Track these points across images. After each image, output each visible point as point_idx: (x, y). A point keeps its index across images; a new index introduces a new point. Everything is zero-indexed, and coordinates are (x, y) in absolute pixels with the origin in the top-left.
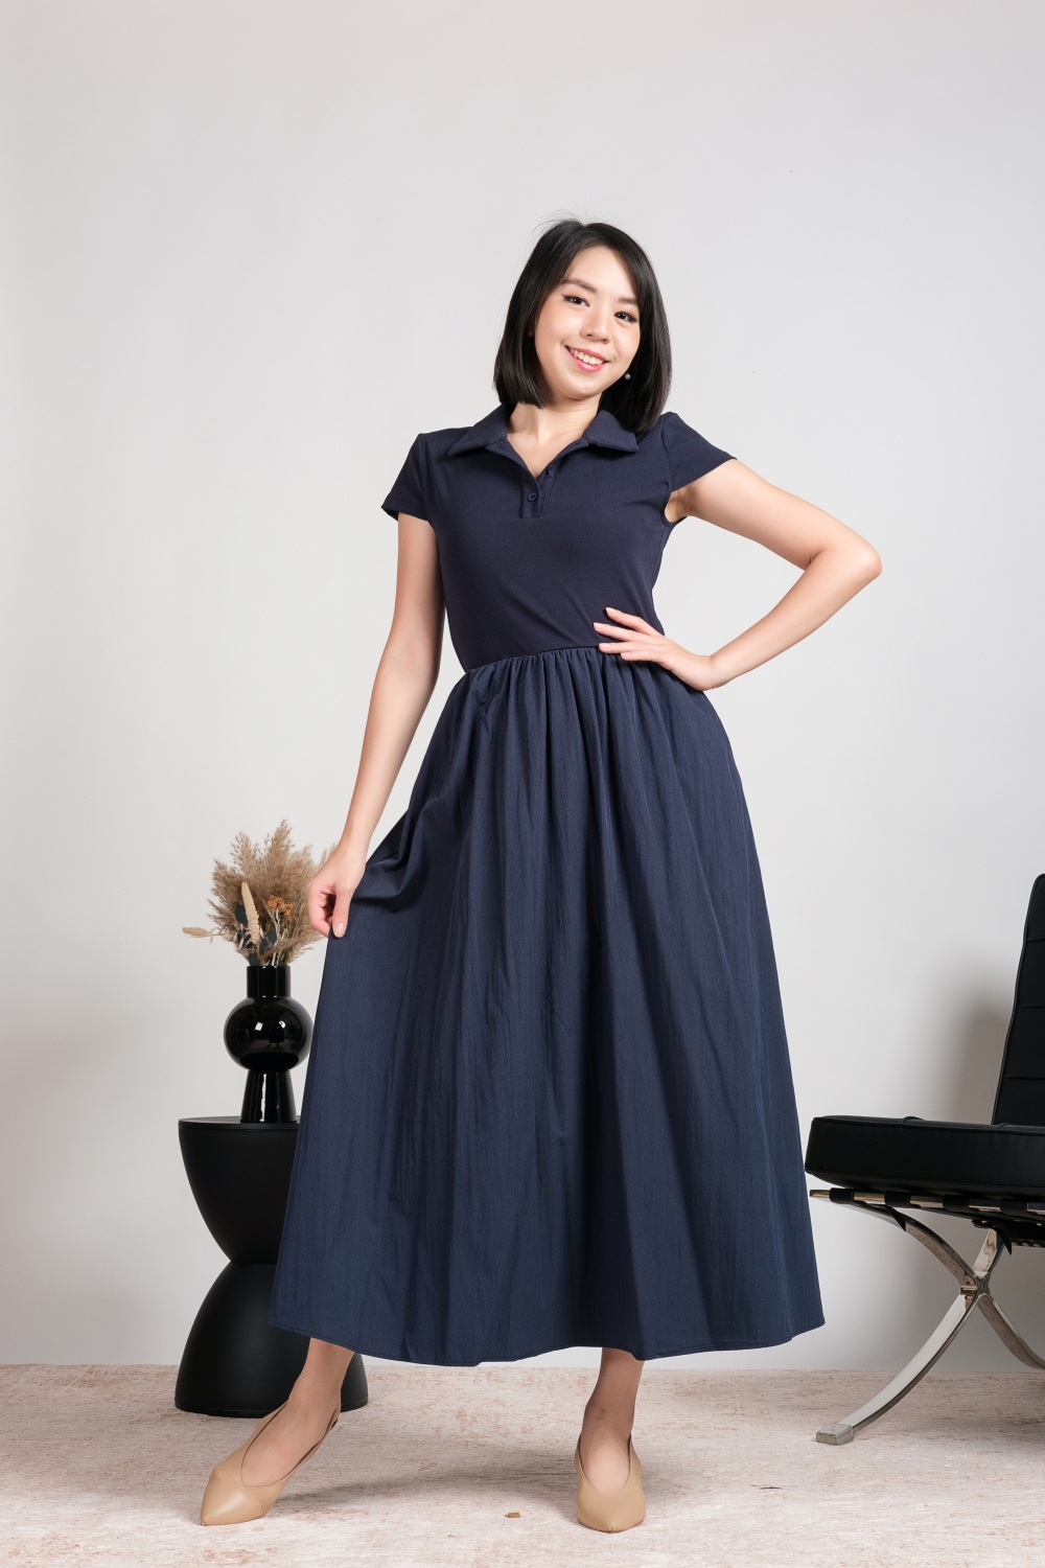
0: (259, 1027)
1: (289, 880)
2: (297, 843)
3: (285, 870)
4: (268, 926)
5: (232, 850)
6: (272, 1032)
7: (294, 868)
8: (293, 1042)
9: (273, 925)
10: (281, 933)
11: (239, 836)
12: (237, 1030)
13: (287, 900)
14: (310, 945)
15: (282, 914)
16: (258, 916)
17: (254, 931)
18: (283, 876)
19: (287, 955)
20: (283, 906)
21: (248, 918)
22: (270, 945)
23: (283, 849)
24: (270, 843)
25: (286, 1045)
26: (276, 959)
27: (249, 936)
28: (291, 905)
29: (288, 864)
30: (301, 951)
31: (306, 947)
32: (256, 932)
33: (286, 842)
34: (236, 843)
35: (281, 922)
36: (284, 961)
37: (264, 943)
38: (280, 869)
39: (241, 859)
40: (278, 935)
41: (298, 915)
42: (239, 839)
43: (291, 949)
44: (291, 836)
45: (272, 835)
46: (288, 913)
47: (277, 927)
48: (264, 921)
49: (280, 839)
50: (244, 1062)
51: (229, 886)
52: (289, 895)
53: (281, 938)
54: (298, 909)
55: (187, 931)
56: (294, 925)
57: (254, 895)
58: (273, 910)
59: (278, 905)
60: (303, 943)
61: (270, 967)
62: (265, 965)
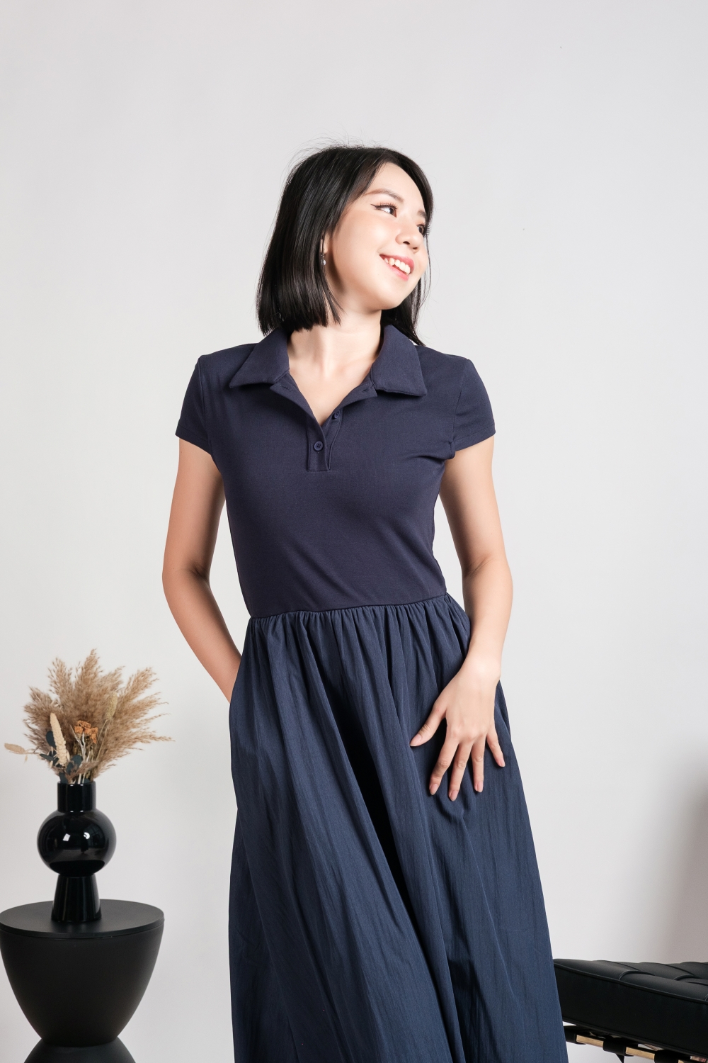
0: (67, 838)
1: (95, 706)
2: (105, 668)
3: (92, 696)
4: (75, 750)
5: (49, 673)
6: (77, 841)
7: (101, 695)
8: (97, 849)
9: (80, 747)
10: (87, 754)
11: (55, 661)
12: (48, 838)
13: (93, 724)
14: (114, 761)
15: (88, 738)
16: (65, 742)
17: (61, 755)
18: (90, 702)
19: (92, 773)
20: (89, 731)
21: (56, 744)
22: (76, 768)
23: (92, 675)
24: (80, 671)
25: (91, 854)
26: (82, 777)
27: (57, 759)
28: (96, 729)
29: (95, 690)
30: (106, 767)
31: (110, 763)
32: (64, 756)
33: (95, 669)
34: (52, 667)
35: (87, 745)
36: (89, 778)
37: (70, 765)
38: (88, 696)
39: (55, 683)
40: (84, 757)
41: (103, 736)
42: (56, 663)
43: (96, 767)
44: (100, 663)
45: (82, 664)
46: (93, 736)
47: (83, 750)
48: (71, 745)
49: (90, 664)
50: (54, 866)
51: (40, 713)
52: (95, 720)
53: (86, 760)
54: (104, 730)
55: (9, 747)
56: (99, 744)
57: (61, 724)
58: (80, 735)
59: (84, 730)
60: (108, 759)
61: (76, 785)
62: (72, 783)
